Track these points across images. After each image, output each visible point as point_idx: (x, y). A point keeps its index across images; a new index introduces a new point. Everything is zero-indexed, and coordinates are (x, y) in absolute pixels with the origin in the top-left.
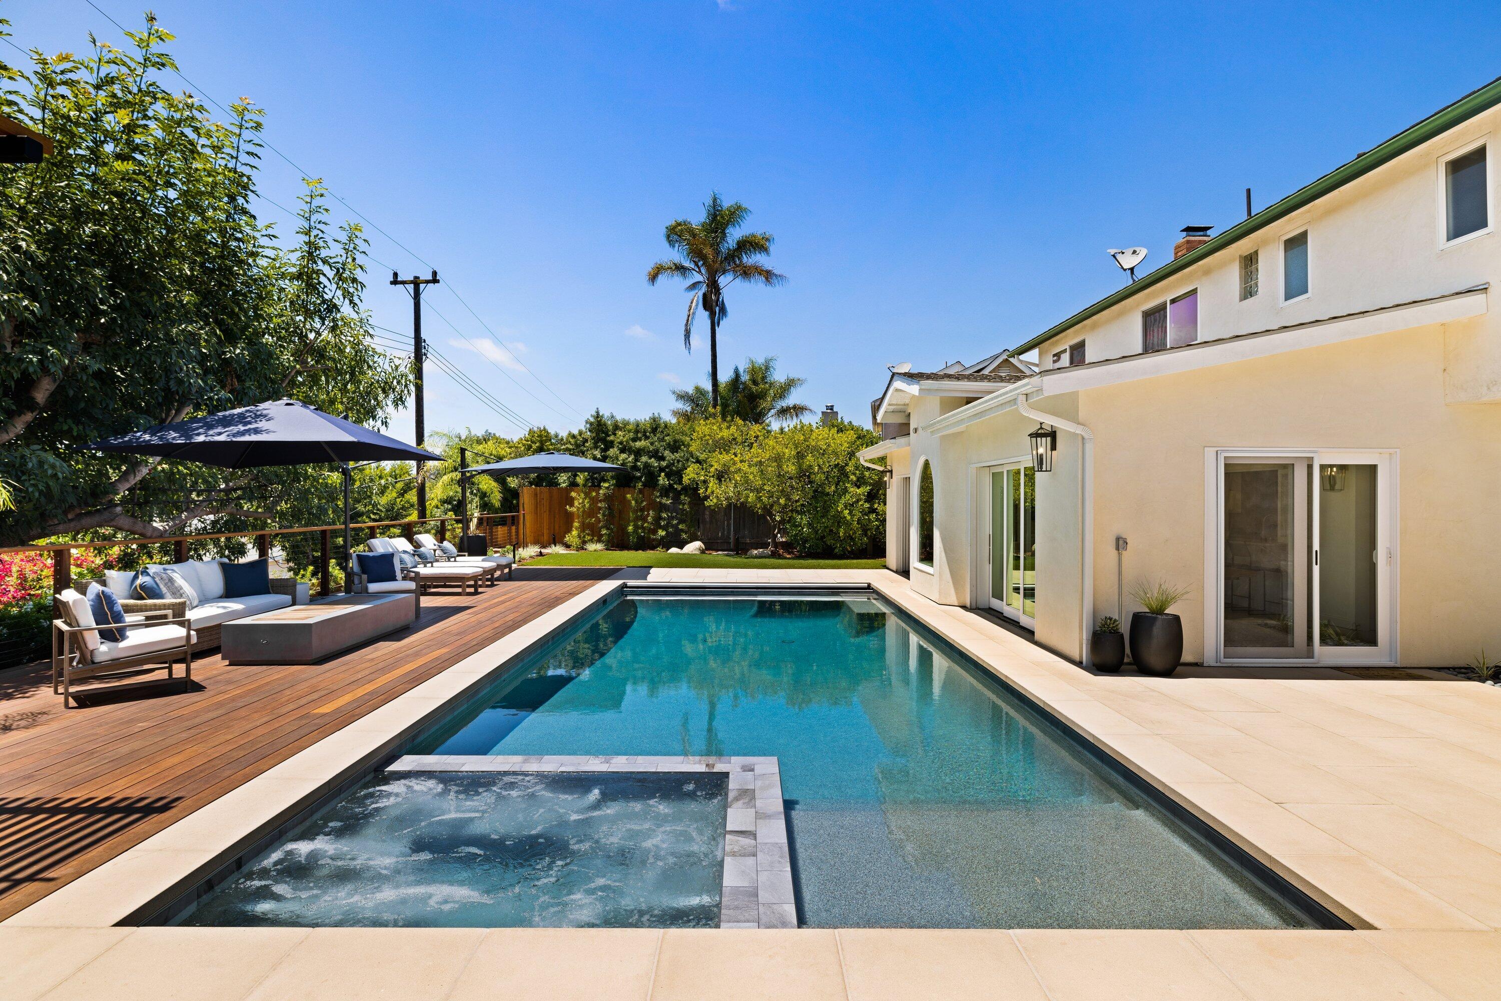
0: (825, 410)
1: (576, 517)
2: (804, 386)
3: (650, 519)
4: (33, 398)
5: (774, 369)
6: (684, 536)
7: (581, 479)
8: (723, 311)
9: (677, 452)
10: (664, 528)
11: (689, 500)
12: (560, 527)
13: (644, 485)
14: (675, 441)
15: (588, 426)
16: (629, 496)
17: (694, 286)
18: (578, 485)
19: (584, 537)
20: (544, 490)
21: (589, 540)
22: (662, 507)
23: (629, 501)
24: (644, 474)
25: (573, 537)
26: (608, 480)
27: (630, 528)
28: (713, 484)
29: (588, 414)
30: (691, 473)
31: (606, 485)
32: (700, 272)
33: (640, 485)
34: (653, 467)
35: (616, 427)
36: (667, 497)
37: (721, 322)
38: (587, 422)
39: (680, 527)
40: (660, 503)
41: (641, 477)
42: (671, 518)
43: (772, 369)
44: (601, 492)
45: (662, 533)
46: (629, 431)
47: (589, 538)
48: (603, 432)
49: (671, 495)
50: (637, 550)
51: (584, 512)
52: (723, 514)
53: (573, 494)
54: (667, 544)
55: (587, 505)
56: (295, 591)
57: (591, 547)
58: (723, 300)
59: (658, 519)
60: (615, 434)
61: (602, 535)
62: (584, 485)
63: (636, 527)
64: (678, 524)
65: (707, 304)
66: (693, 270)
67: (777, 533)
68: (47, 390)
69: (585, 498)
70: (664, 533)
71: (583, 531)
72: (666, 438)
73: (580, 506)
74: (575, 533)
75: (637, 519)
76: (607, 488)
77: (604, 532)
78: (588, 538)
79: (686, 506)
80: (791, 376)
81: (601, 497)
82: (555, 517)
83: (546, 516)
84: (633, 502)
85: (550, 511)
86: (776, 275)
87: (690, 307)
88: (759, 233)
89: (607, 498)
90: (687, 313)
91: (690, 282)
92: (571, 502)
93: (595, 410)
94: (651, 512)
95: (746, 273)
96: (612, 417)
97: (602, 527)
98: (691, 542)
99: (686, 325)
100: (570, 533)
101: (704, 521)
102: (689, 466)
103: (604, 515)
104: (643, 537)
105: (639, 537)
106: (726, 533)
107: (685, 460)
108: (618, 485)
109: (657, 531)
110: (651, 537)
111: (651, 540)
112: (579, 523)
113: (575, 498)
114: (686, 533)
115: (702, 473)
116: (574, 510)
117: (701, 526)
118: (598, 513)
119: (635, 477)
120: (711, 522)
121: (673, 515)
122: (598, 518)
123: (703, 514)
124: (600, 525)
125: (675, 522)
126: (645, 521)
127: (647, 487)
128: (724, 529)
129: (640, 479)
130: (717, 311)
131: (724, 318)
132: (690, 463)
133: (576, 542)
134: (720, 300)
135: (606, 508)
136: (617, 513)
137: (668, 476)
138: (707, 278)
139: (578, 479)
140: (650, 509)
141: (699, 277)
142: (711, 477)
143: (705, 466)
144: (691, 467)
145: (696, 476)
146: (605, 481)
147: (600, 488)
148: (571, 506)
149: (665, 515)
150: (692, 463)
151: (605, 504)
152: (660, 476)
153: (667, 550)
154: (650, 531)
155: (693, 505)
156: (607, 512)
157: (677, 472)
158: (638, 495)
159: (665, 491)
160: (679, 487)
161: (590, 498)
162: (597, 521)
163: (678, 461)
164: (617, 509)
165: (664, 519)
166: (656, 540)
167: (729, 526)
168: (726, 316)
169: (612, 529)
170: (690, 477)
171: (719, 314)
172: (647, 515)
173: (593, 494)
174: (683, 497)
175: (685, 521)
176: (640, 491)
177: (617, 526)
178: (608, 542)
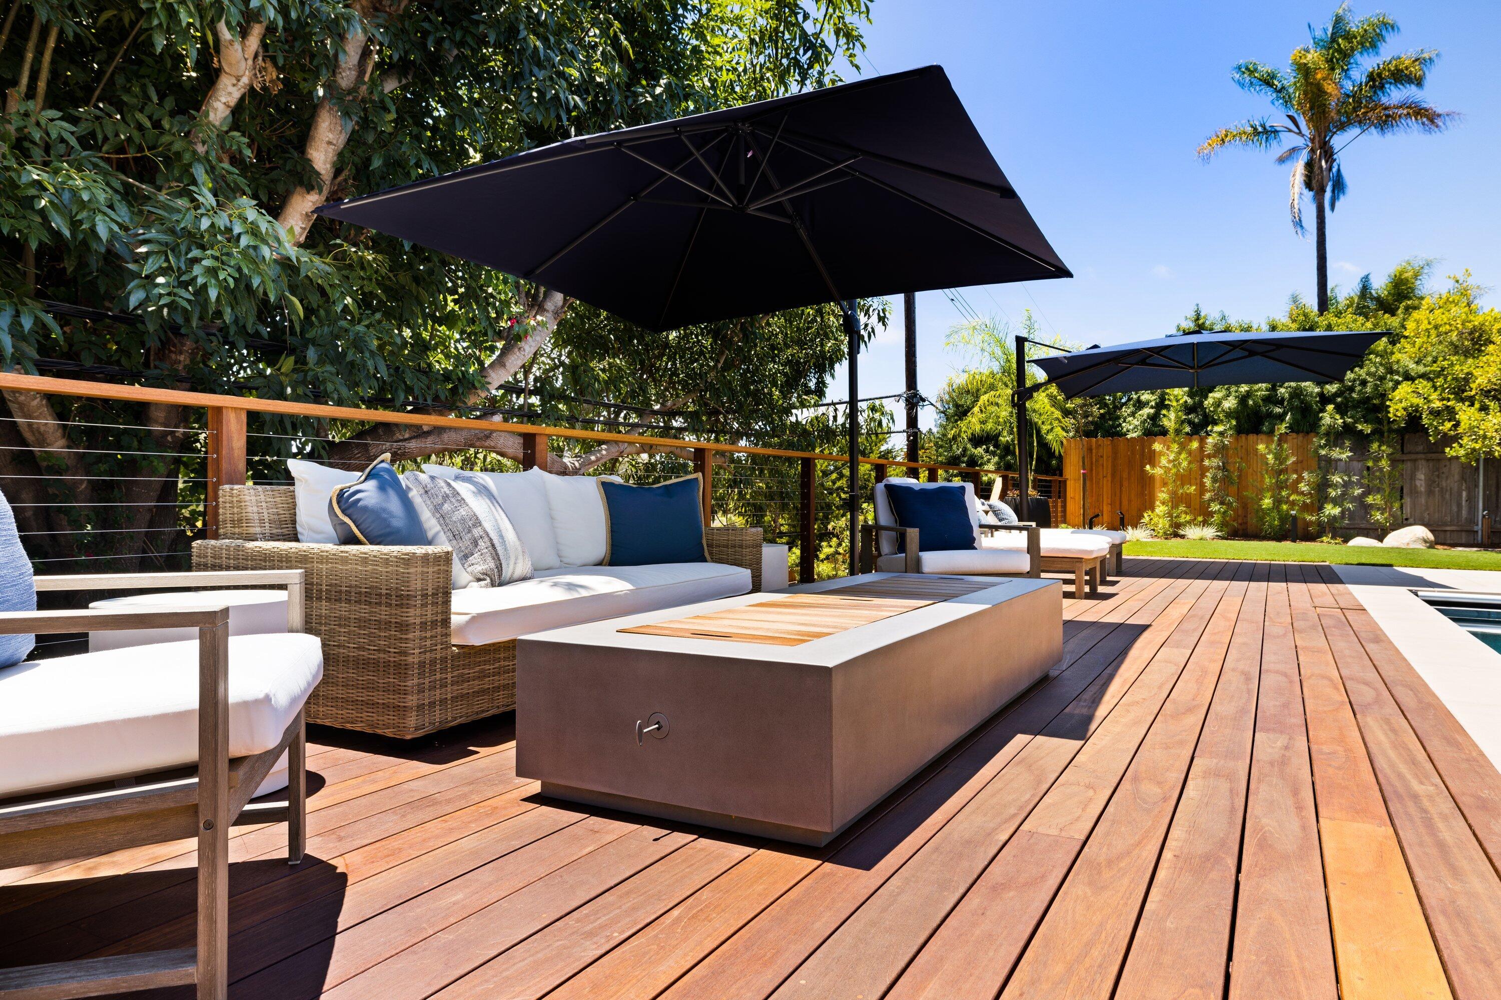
1: (1158, 484)
3: (1303, 487)
4: (309, 161)
6: (1378, 516)
8: (1339, 186)
9: (1361, 367)
10: (1335, 502)
11: (1390, 451)
12: (1130, 501)
13: (1292, 428)
16: (1261, 447)
17: (1290, 154)
18: (1164, 432)
19: (1178, 516)
20: (1103, 443)
21: (1189, 522)
22: (1329, 465)
23: (1263, 457)
24: (1291, 409)
25: (1160, 513)
26: (1222, 421)
27: (1267, 502)
28: (1467, 415)
30: (1402, 400)
31: (1219, 428)
32: (1300, 133)
33: (1282, 428)
34: (1311, 395)
36: (1343, 447)
37: (1337, 204)
38: (1180, 329)
39: (1370, 500)
40: (1326, 458)
42: (1346, 485)
44: (1210, 440)
45: (1332, 510)
47: (1188, 518)
49: (1347, 443)
50: (1279, 540)
51: (1177, 474)
52: (1457, 477)
53: (1157, 446)
54: (1342, 531)
55: (1185, 464)
56: (759, 561)
57: (1193, 533)
58: (1339, 170)
59: (1322, 487)
61: (1211, 514)
62: (1178, 432)
63: (1278, 502)
64: (1365, 494)
65: (1312, 179)
66: (1290, 131)
68: (330, 143)
69: (1180, 453)
70: (1337, 511)
71: (1175, 506)
73: (1170, 466)
74: (1162, 509)
75: (1280, 486)
76: (1221, 434)
77: (1215, 507)
78: (1185, 518)
79: (1383, 463)
81: (1209, 449)
82: (1121, 485)
83: (1105, 485)
84: (1270, 457)
85: (1113, 476)
89: (1221, 449)
92: (1152, 458)
93: (1193, 308)
94: (1305, 475)
95: (1387, 119)
96: (1224, 318)
97: (1212, 500)
98: (1393, 528)
100: (1153, 510)
101: (1414, 492)
102: (1394, 389)
103: (1214, 480)
104: (1295, 518)
105: (1284, 518)
106: (1464, 513)
107: (1382, 379)
108: (1240, 430)
109: (1321, 508)
110: (1309, 518)
111: (1308, 524)
112: (1169, 492)
113: (1161, 454)
114: (1382, 510)
115: (1434, 396)
116: (1158, 471)
117: (1407, 500)
118: (1203, 476)
119: (1270, 415)
120: (1430, 492)
121: (1355, 479)
122: (1202, 485)
123: (1413, 478)
124: (1207, 496)
125: (1358, 492)
126: (1296, 491)
127: (1298, 432)
128: (1459, 505)
129: (1281, 418)
130: (1329, 189)
131: (1341, 196)
132: (1391, 384)
133: (1163, 524)
134: (1334, 170)
135: (1218, 468)
136: (1239, 477)
137: (1341, 410)
138: (1312, 140)
139: (1165, 422)
140: (1303, 469)
141: (1299, 141)
142: (1462, 400)
143: (1440, 382)
144: (1405, 389)
145: (1420, 401)
146: (1215, 423)
147: (1208, 434)
148: (1153, 466)
149: (1337, 479)
150: (1398, 383)
151: (1216, 462)
152: (1323, 410)
153: (1346, 541)
154: (1305, 508)
155: (1393, 462)
156: (1220, 474)
157: (1365, 401)
158: (1279, 445)
159: (1336, 437)
160: (1367, 429)
161: (1190, 453)
162: (1202, 489)
163: (1364, 383)
164: (1240, 470)
165: (1335, 486)
166: (1319, 523)
167: (1472, 500)
168: (1344, 193)
169: (1229, 505)
170: (1404, 404)
171: (1333, 191)
172: (1300, 479)
173: (1195, 445)
174: (1375, 446)
175: (1379, 490)
176: (1282, 438)
177: (1239, 497)
178: (1222, 526)
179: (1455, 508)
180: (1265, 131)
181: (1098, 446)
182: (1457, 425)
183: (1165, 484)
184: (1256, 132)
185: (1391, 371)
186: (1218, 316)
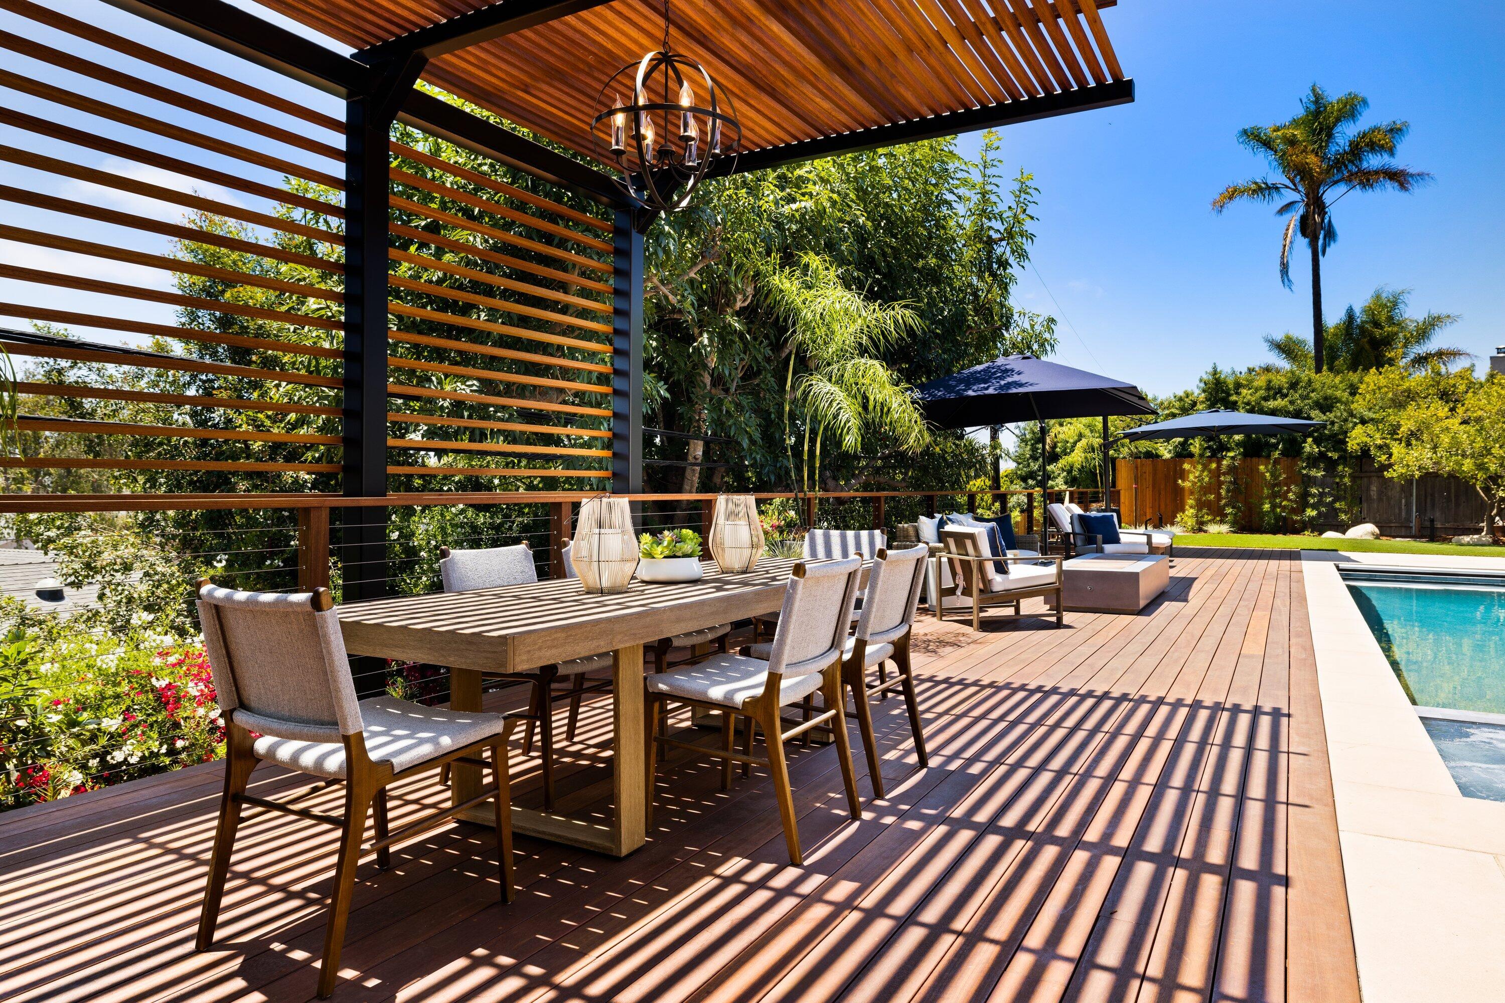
0: (1495, 354)
1: (1187, 493)
2: (1455, 324)
3: (1291, 496)
5: (1406, 305)
6: (1343, 517)
7: (1196, 446)
8: (1331, 235)
9: (1331, 412)
10: (1314, 507)
11: (1350, 471)
12: (1166, 506)
13: (1283, 454)
14: (1326, 398)
15: (1202, 385)
16: (1262, 468)
17: (1288, 207)
18: (1191, 455)
19: (1202, 517)
20: (1146, 460)
21: (1210, 521)
22: (1309, 481)
23: (1263, 474)
24: (1282, 441)
25: (1189, 515)
26: (1233, 449)
27: (1267, 507)
28: (1397, 450)
29: (1204, 371)
30: (1357, 437)
31: (1231, 454)
32: (1296, 190)
33: (1276, 454)
35: (1238, 386)
36: (1318, 468)
37: (1328, 249)
38: (1201, 381)
39: (1337, 505)
40: (1307, 476)
41: (1278, 444)
42: (1322, 495)
43: (1401, 306)
44: (1225, 462)
45: (1311, 513)
46: (1257, 390)
47: (1209, 518)
48: (1223, 391)
49: (1322, 465)
50: (1274, 533)
51: (1201, 487)
53: (1186, 466)
54: (1318, 527)
55: (1207, 479)
57: (1213, 528)
58: (1330, 221)
59: (1304, 496)
60: (1238, 394)
61: (1226, 515)
62: (1201, 456)
63: (1274, 506)
64: (1334, 501)
65: (1308, 228)
66: (1287, 187)
67: (1496, 515)
69: (1203, 471)
70: (1314, 513)
71: (1200, 509)
72: (1312, 395)
73: (1196, 480)
74: (1190, 512)
75: (1274, 495)
76: (1233, 458)
77: (1229, 510)
78: (1207, 518)
79: (1346, 480)
80: (1435, 312)
81: (1224, 468)
82: (1161, 493)
83: (1149, 493)
84: (1268, 474)
85: (1154, 487)
86: (1412, 176)
87: (1286, 235)
88: (1385, 123)
89: (1232, 470)
90: (1283, 242)
91: (1279, 202)
92: (1183, 475)
93: (1212, 365)
94: (1293, 487)
95: (1367, 179)
96: (1234, 373)
97: (1226, 505)
98: (1354, 525)
99: (1282, 258)
100: (1184, 512)
101: (1369, 499)
102: (1353, 428)
103: (1228, 491)
104: (1284, 518)
105: (1278, 518)
106: (1403, 514)
107: (1346, 420)
108: (1245, 455)
109: (1304, 511)
110: (1295, 518)
111: (1296, 522)
112: (1195, 500)
113: (1189, 472)
114: (1346, 513)
115: (1378, 435)
116: (1187, 484)
117: (1365, 505)
118: (1220, 488)
119: (1267, 444)
120: (1380, 500)
121: (1327, 490)
122: (1220, 494)
123: (1368, 489)
124: (1223, 502)
125: (1329, 499)
126: (1286, 498)
127: (1287, 456)
128: (1400, 509)
129: (1275, 446)
130: (1321, 236)
131: (1332, 243)
132: (1351, 425)
133: (1191, 522)
134: (1326, 221)
135: (1231, 482)
136: (1246, 488)
137: (1317, 442)
138: (1307, 195)
139: (1192, 448)
140: (1292, 483)
141: (1296, 196)
142: (1396, 440)
143: (1381, 426)
144: (1359, 429)
145: (1368, 440)
146: (1229, 450)
147: (1223, 458)
148: (1183, 481)
149: (1314, 491)
150: (1355, 424)
151: (1229, 478)
152: (1305, 442)
153: (1320, 534)
154: (1293, 511)
155: (1353, 477)
156: (1232, 487)
157: (1333, 436)
158: (1274, 466)
159: (1313, 461)
160: (1334, 455)
161: (1210, 471)
162: (1219, 497)
163: (1333, 423)
164: (1246, 483)
165: (1314, 496)
166: (1303, 522)
167: (1408, 505)
168: (1335, 241)
169: (1239, 508)
170: (1358, 441)
171: (1325, 239)
172: (1289, 491)
173: (1214, 466)
174: (1340, 468)
175: (1345, 498)
176: (1276, 461)
177: (1246, 503)
178: (1233, 524)
179: (1397, 511)
180: (1268, 188)
181: (1142, 465)
182: (1391, 455)
183: (1192, 493)
184: (1260, 189)
185: (1352, 415)
186: (1229, 371)
